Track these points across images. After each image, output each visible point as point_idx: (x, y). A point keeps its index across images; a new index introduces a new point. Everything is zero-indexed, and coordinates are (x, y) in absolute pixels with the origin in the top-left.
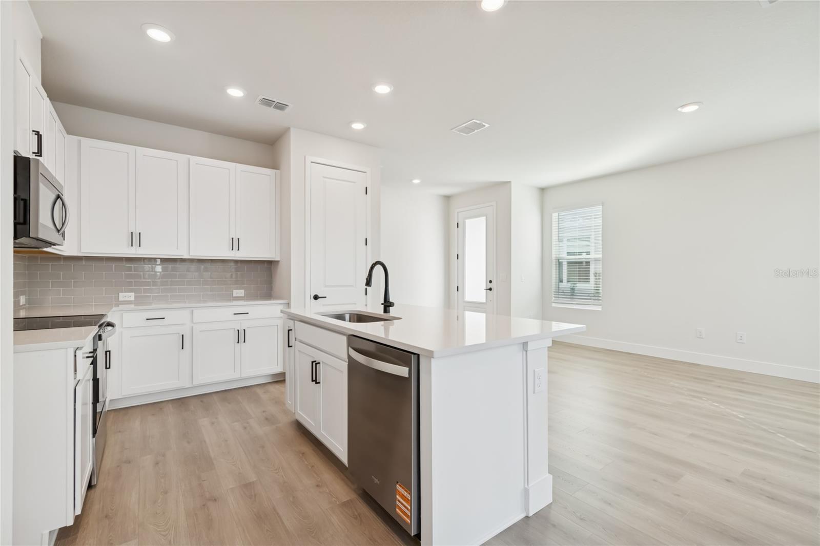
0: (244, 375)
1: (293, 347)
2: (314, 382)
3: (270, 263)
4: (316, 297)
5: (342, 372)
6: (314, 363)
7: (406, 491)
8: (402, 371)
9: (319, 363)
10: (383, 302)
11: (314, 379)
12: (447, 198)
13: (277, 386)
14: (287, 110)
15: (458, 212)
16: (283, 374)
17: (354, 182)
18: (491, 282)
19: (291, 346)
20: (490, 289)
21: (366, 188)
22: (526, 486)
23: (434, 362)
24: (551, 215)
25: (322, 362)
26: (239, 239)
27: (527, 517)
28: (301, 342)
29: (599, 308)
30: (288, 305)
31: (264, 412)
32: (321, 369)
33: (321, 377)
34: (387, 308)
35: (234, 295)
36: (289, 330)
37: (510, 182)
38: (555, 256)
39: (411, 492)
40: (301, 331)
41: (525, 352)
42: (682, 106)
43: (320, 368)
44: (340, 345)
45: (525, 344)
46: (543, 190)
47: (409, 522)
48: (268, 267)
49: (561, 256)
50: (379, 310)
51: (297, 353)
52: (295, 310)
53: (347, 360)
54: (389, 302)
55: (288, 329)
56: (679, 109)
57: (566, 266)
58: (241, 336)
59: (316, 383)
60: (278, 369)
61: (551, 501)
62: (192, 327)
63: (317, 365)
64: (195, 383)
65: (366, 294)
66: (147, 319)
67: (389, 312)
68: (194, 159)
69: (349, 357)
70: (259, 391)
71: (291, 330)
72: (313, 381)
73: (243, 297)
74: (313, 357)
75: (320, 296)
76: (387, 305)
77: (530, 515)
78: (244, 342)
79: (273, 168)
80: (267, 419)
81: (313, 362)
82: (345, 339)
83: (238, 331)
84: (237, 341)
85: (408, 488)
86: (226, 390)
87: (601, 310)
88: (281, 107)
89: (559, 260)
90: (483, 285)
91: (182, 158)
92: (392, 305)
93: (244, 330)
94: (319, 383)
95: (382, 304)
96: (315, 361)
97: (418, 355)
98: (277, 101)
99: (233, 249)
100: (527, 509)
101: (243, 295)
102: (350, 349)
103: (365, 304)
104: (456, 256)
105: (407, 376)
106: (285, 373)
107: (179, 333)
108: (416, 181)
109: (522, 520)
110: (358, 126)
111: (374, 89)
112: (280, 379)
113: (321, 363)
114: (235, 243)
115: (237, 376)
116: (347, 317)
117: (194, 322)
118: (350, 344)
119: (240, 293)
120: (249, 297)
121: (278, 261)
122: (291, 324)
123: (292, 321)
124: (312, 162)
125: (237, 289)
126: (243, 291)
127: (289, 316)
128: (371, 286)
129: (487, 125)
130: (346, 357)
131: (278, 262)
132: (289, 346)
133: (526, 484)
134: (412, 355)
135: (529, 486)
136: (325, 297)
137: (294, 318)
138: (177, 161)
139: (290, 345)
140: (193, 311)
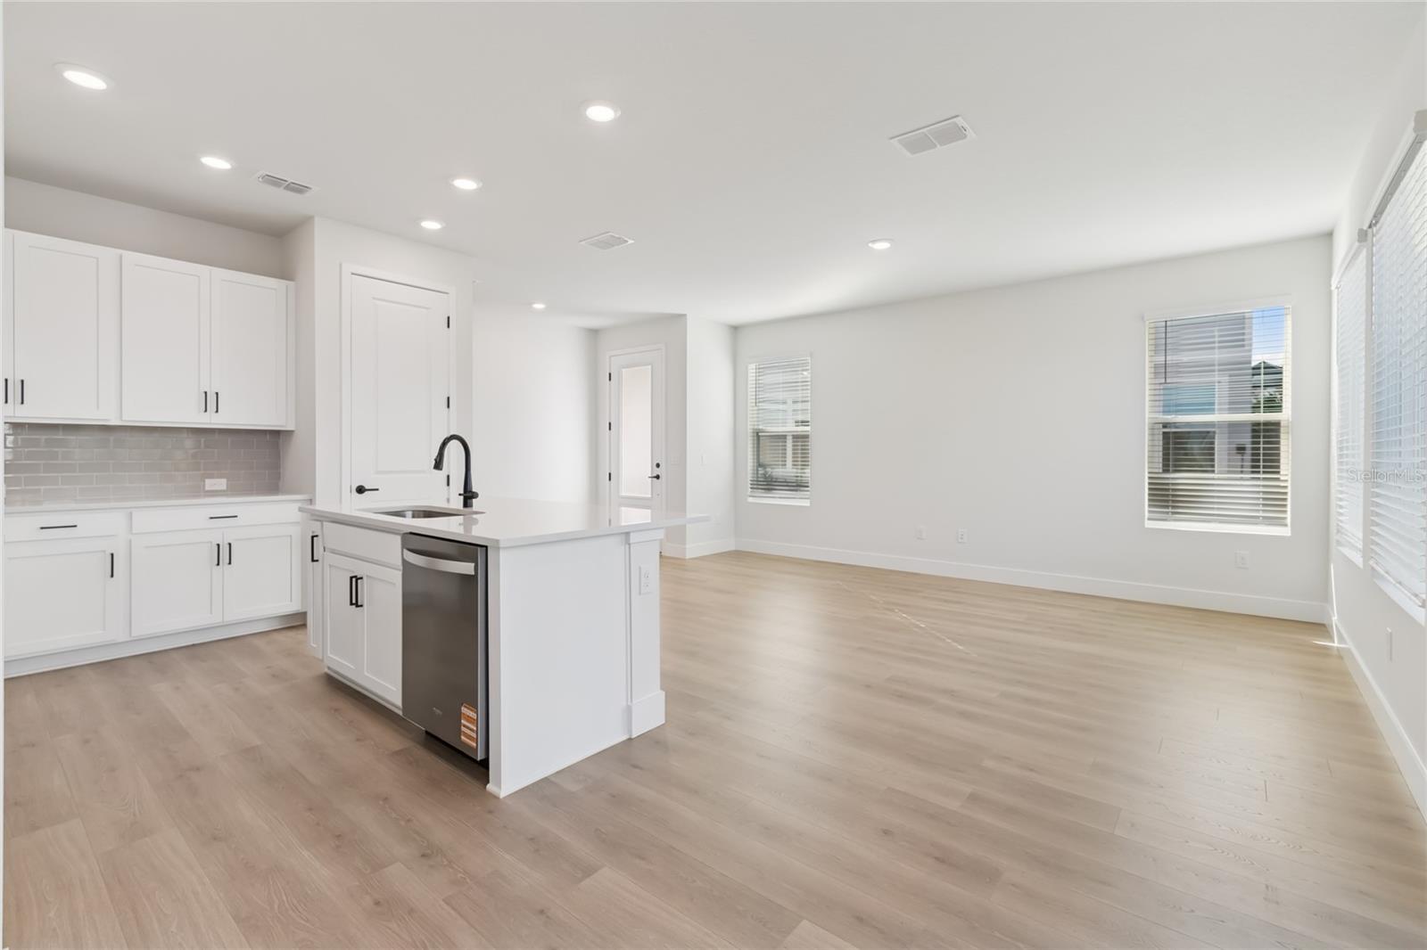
0: (229, 618)
1: (320, 561)
2: (354, 606)
3: (276, 434)
4: (361, 490)
5: (394, 584)
6: (354, 579)
7: (472, 710)
8: (466, 568)
9: (361, 578)
10: (462, 492)
11: (354, 601)
12: (594, 333)
13: (291, 634)
14: (308, 194)
15: (610, 357)
16: (303, 615)
17: (427, 308)
18: (658, 465)
19: (317, 561)
20: (658, 477)
21: (449, 318)
22: (629, 703)
23: (503, 554)
24: (747, 367)
25: (367, 576)
26: (217, 394)
27: (630, 739)
28: (333, 552)
29: (806, 503)
30: (311, 501)
31: (269, 667)
32: (364, 587)
33: (364, 597)
34: (469, 501)
35: (207, 488)
36: (313, 537)
37: (685, 315)
38: (752, 427)
39: (477, 709)
40: (333, 535)
41: (627, 546)
42: (874, 242)
43: (362, 584)
44: (392, 550)
45: (628, 534)
46: (735, 329)
47: (475, 745)
48: (274, 440)
49: (761, 427)
50: (457, 503)
51: (327, 569)
52: (322, 505)
53: (401, 568)
54: (471, 492)
55: (311, 535)
56: (870, 245)
57: (791, 441)
58: (223, 555)
59: (357, 606)
60: (293, 607)
61: (664, 722)
62: (130, 541)
63: (359, 581)
64: (136, 633)
65: (448, 484)
66: (42, 528)
67: (471, 506)
68: (131, 257)
69: (405, 562)
70: (258, 642)
71: (317, 536)
72: (351, 604)
73: (224, 491)
74: (353, 572)
75: (367, 488)
76: (469, 496)
77: (634, 736)
78: (230, 563)
79: (282, 277)
80: (274, 676)
81: (351, 578)
82: (398, 539)
83: (218, 545)
84: (216, 563)
85: (474, 706)
86: (193, 645)
87: (808, 505)
88: (298, 189)
89: (757, 433)
90: (648, 470)
91: (108, 254)
92: (475, 495)
93: (230, 544)
94: (361, 606)
95: (460, 495)
96: (355, 577)
97: (486, 547)
98: (290, 180)
99: (206, 411)
100: (630, 731)
101: (224, 488)
102: (405, 551)
103: (446, 497)
104: (608, 425)
105: (473, 573)
106: (304, 614)
107: (104, 551)
108: (539, 306)
109: (624, 742)
110: (431, 225)
111: (453, 180)
112: (297, 622)
113: (365, 579)
114: (210, 401)
115: (216, 619)
116: (410, 514)
117: (134, 532)
118: (405, 546)
119: (221, 484)
120: (233, 490)
121: (292, 431)
122: (315, 527)
123: (319, 523)
124: (353, 274)
125: (211, 477)
126: (224, 481)
127: (312, 515)
128: (441, 469)
129: (630, 242)
130: (399, 563)
131: (290, 433)
132: (313, 560)
133: (629, 700)
134: (479, 549)
135: (634, 702)
136: (377, 490)
137: (322, 518)
138: (97, 259)
139: (315, 559)
140: (131, 513)
